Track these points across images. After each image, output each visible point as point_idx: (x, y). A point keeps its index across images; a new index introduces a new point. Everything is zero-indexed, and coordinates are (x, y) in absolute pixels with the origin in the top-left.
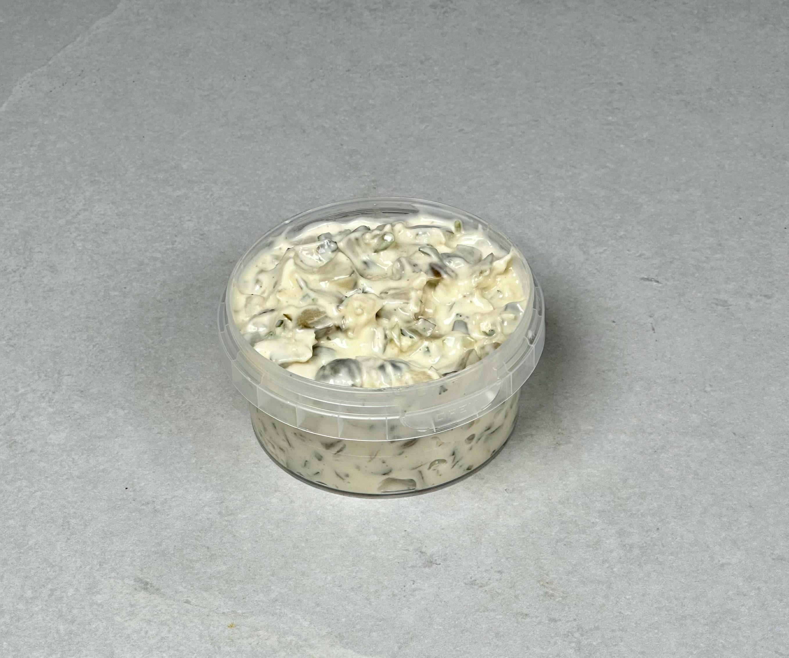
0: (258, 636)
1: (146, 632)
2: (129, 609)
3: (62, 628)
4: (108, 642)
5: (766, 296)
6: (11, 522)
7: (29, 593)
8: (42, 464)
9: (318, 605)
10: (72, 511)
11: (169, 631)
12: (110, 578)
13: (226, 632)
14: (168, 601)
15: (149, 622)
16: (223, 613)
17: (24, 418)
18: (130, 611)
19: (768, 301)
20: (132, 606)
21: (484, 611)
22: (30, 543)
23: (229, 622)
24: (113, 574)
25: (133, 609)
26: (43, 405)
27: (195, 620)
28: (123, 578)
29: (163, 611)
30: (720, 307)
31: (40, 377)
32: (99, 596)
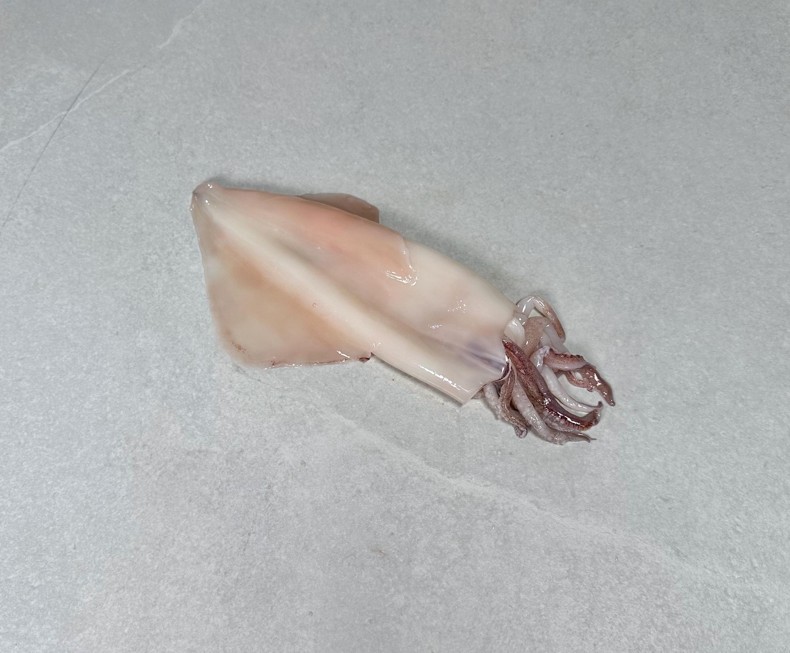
0: (295, 404)
1: (238, 400)
2: (229, 384)
3: (194, 394)
4: (218, 405)
5: (564, 190)
6: (170, 323)
8: (186, 286)
9: (326, 385)
10: (201, 317)
11: (250, 399)
12: (220, 363)
13: (279, 402)
14: (249, 379)
15: (239, 392)
16: (278, 388)
17: (177, 254)
18: (230, 385)
19: (564, 193)
20: (231, 382)
21: (411, 393)
22: (179, 337)
23: (280, 395)
24: (221, 360)
25: (231, 384)
26: (187, 246)
27: (263, 393)
28: (226, 364)
29: (247, 386)
30: (539, 196)
31: (185, 227)
32: (214, 375)
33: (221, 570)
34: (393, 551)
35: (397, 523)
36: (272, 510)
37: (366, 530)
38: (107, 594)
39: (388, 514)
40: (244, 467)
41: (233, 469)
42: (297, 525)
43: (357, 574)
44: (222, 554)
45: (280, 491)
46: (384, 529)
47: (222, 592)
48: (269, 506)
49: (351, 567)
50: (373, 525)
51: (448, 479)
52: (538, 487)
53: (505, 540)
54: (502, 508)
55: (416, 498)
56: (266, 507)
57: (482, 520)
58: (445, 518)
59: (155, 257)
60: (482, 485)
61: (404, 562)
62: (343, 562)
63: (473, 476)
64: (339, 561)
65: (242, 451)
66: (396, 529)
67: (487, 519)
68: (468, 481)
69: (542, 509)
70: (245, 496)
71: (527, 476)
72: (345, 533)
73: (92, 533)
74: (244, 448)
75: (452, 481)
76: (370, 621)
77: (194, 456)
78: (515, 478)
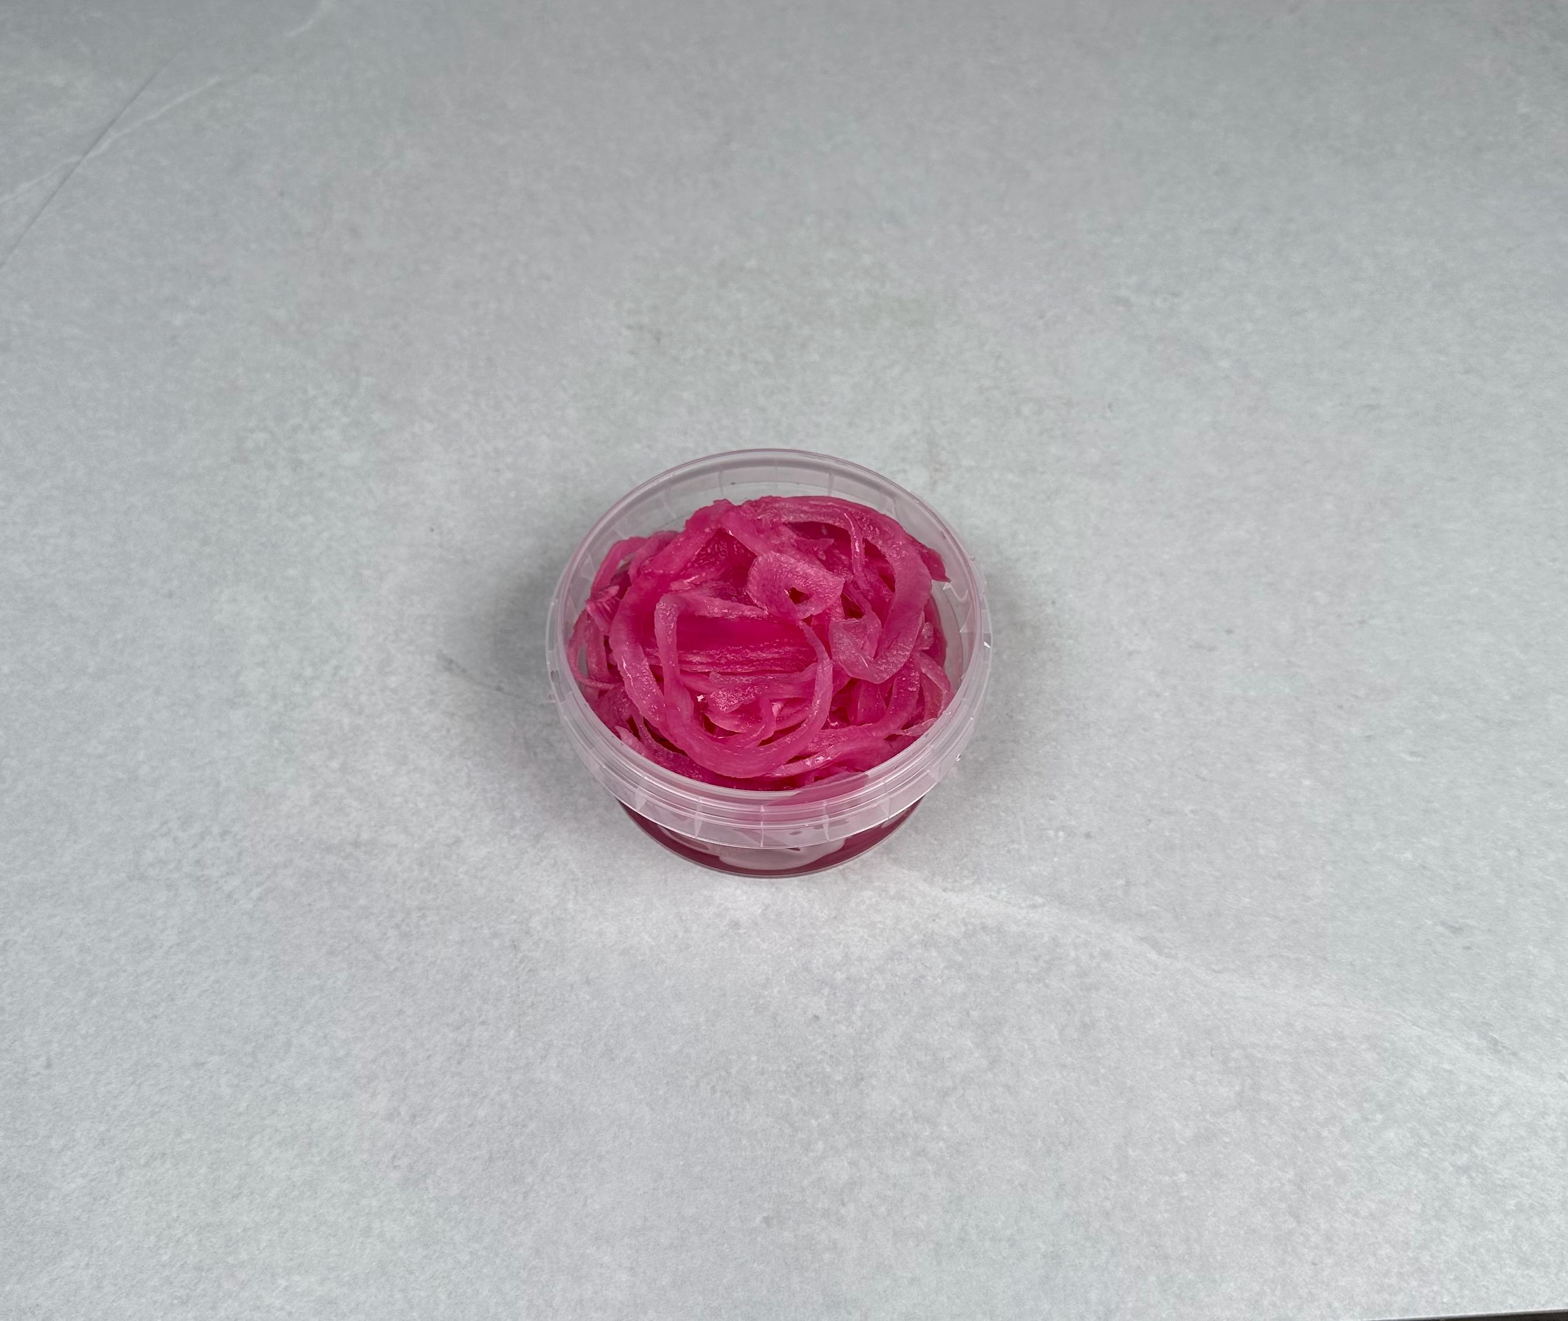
1: (448, 730)
2: (429, 697)
3: (346, 721)
4: (401, 743)
5: (1173, 294)
6: (292, 572)
7: (308, 672)
8: (332, 494)
10: (366, 558)
11: (475, 729)
12: (407, 652)
13: (543, 733)
14: (474, 687)
15: (451, 715)
16: (542, 706)
17: (313, 430)
19: (1176, 301)
20: (433, 692)
22: (314, 601)
24: (411, 648)
26: (337, 413)
27: (509, 715)
28: (422, 656)
30: (1120, 308)
31: (334, 376)
32: (393, 678)
33: (403, 1110)
34: (819, 1057)
35: (826, 994)
36: (527, 969)
37: (752, 1012)
38: (120, 1172)
39: (805, 974)
40: (461, 876)
41: (436, 881)
42: (588, 1002)
43: (733, 1111)
44: (406, 1074)
45: (546, 927)
46: (796, 1007)
47: (404, 1162)
48: (521, 962)
49: (718, 1095)
50: (768, 999)
51: (944, 894)
52: (1154, 908)
53: (1085, 1025)
54: (1073, 954)
55: (869, 936)
56: (514, 964)
57: (1028, 981)
58: (939, 980)
59: (261, 436)
60: (1023, 905)
61: (846, 1079)
62: (697, 1085)
63: (1003, 886)
64: (688, 1082)
65: (458, 841)
66: (826, 1008)
67: (1039, 980)
68: (990, 896)
69: (1168, 956)
70: (463, 941)
71: (1128, 884)
72: (702, 1019)
73: (92, 1031)
74: (461, 835)
75: (955, 899)
76: (767, 1220)
77: (343, 854)
78: (1101, 889)
